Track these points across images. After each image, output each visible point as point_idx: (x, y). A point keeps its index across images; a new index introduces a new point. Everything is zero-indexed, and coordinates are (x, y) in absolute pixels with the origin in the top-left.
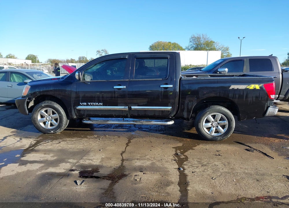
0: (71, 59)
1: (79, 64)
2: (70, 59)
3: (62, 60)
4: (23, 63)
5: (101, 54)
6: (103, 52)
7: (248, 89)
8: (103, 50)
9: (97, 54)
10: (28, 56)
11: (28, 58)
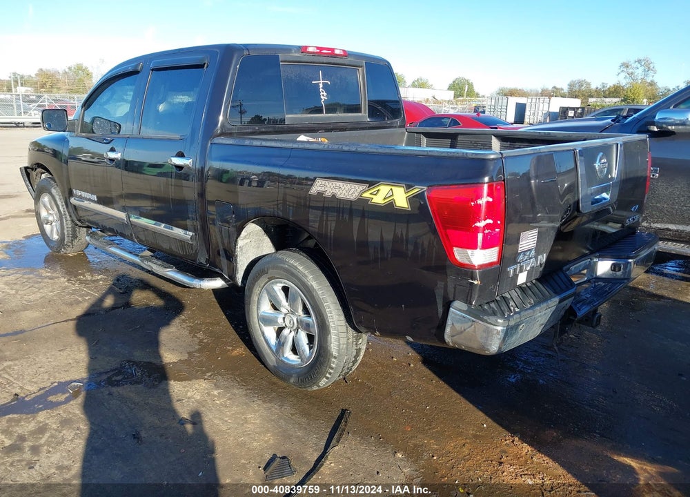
0: (554, 87)
1: (534, 101)
2: (550, 88)
3: (531, 90)
4: (430, 98)
5: (631, 71)
6: (639, 65)
7: (367, 200)
8: (639, 61)
9: (619, 71)
10: (454, 82)
11: (454, 86)
